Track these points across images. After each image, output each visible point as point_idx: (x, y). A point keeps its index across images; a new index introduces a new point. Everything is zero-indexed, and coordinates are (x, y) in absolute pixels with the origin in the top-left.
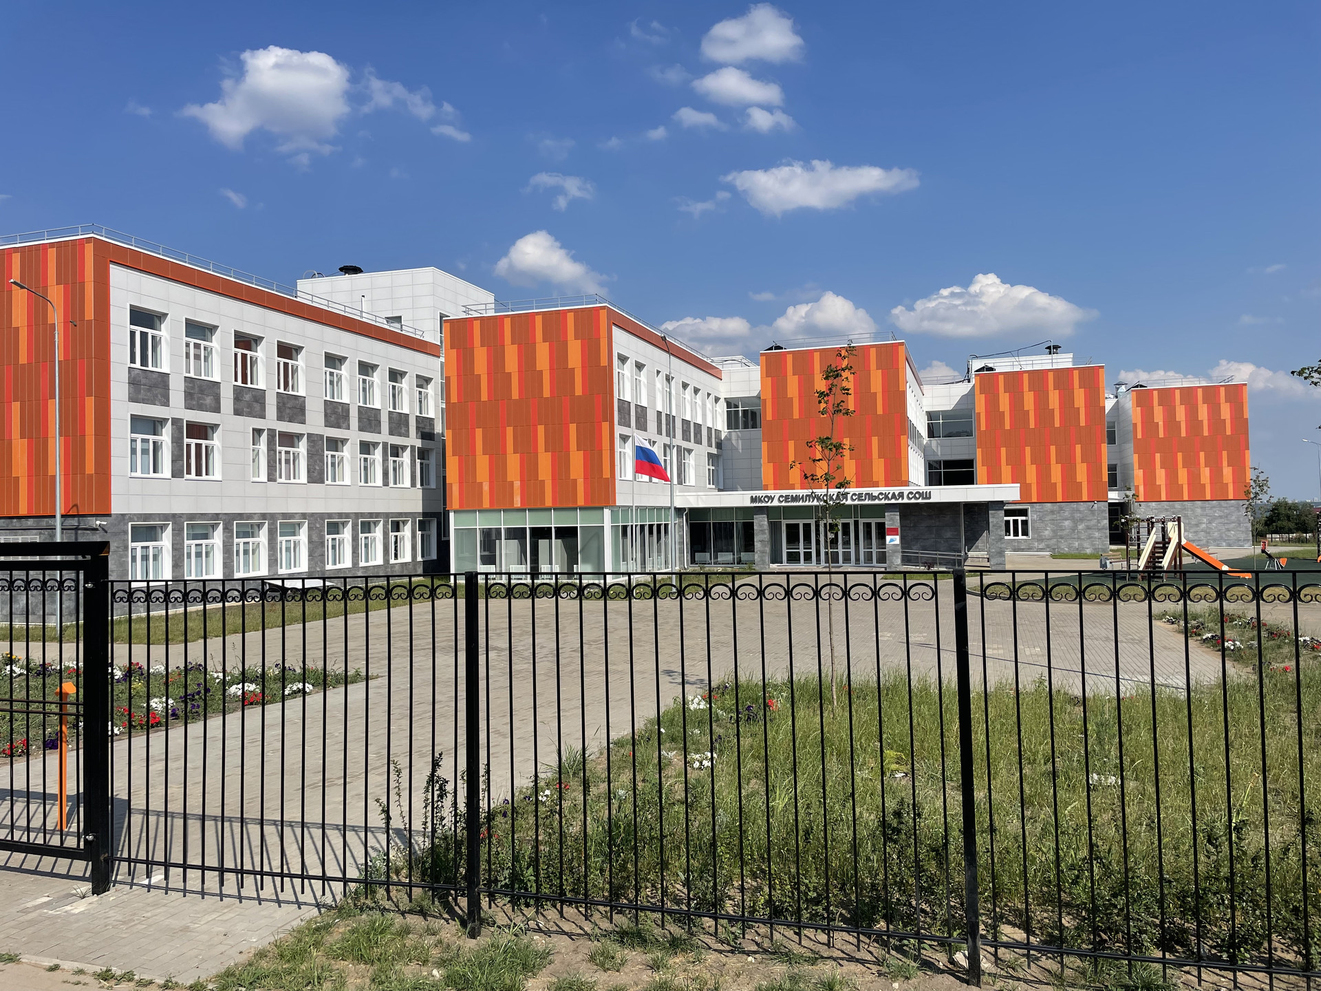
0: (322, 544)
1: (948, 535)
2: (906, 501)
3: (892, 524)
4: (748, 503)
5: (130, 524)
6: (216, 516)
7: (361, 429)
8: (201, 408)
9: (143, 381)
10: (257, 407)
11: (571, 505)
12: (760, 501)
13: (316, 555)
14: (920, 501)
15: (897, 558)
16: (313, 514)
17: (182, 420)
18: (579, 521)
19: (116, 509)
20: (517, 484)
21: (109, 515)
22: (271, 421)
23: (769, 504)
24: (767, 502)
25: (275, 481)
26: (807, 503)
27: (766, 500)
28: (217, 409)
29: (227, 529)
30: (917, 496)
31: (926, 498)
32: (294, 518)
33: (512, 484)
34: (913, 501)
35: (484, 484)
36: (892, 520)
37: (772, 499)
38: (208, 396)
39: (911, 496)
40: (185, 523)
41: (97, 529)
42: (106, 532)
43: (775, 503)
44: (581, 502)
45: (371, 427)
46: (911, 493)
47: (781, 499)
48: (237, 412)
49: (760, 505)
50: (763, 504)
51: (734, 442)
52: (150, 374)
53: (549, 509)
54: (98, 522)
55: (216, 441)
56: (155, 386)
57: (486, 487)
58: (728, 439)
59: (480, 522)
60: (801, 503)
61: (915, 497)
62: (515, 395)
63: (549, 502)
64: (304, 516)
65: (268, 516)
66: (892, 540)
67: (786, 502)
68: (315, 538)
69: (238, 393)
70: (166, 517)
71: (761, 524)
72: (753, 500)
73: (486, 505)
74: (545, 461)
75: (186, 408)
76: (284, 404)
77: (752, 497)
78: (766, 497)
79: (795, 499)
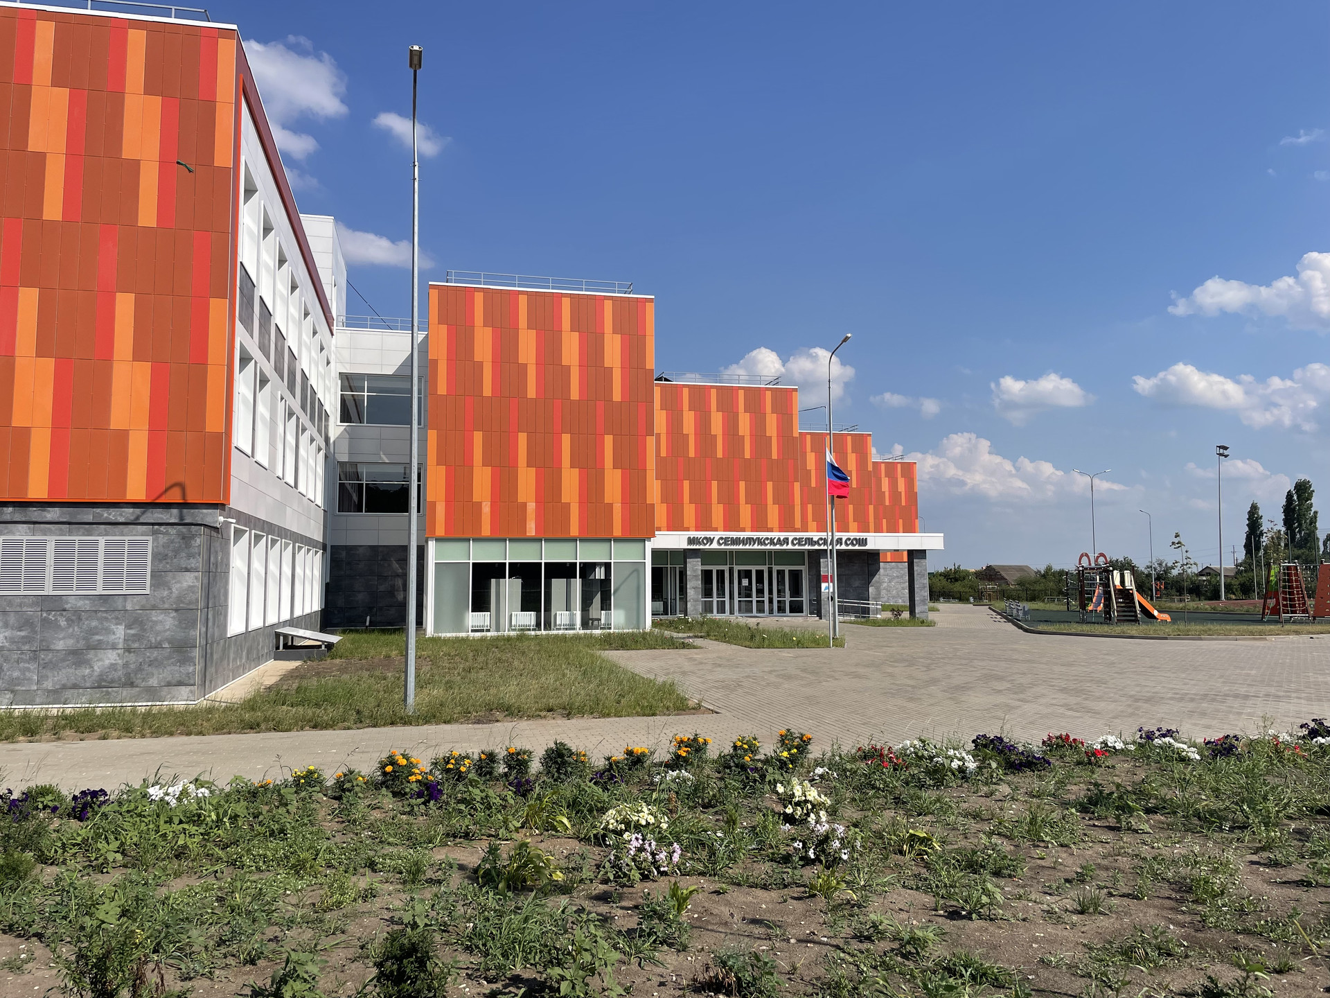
2: (843, 547)
4: (684, 545)
5: (232, 526)
6: (264, 525)
7: (310, 419)
9: (245, 289)
10: (282, 363)
11: (603, 536)
12: (699, 543)
13: (292, 595)
14: (857, 547)
17: (258, 364)
20: (531, 506)
21: (225, 508)
22: (286, 387)
23: (707, 547)
24: (705, 544)
25: (284, 478)
26: (747, 547)
27: (705, 541)
29: (266, 547)
30: (854, 542)
31: (862, 545)
32: (287, 538)
33: (523, 504)
34: (850, 547)
35: (484, 504)
37: (710, 540)
38: (266, 332)
40: (253, 533)
41: (219, 531)
43: (715, 546)
44: (617, 532)
45: (312, 416)
46: (849, 539)
47: (721, 542)
48: (275, 366)
49: (698, 547)
50: (701, 547)
52: (248, 280)
53: (574, 540)
54: (221, 518)
56: (249, 301)
57: (486, 508)
59: (475, 554)
60: (741, 547)
61: (852, 544)
62: (532, 393)
63: (574, 531)
66: (828, 588)
67: (726, 544)
69: (276, 339)
70: (246, 520)
71: (695, 568)
72: (691, 541)
73: (485, 531)
74: (570, 479)
76: (290, 365)
77: (689, 538)
78: (706, 538)
79: (736, 541)
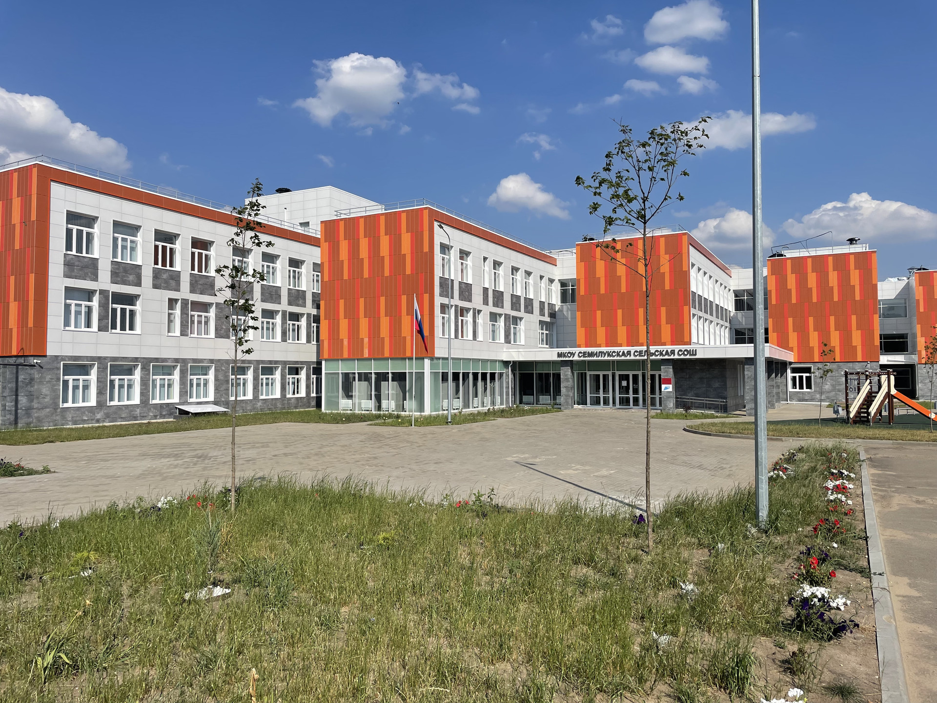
0: (227, 381)
1: (717, 385)
2: (676, 357)
3: (667, 376)
4: (555, 358)
5: (62, 363)
6: (136, 359)
7: (263, 301)
8: (125, 283)
9: (77, 263)
10: (173, 283)
11: (402, 356)
12: (565, 356)
13: (222, 389)
14: (688, 357)
15: (670, 402)
16: (219, 360)
17: (109, 291)
18: (408, 368)
19: (49, 352)
20: (366, 340)
21: (45, 356)
22: (184, 292)
23: (571, 359)
24: (570, 357)
25: (187, 336)
26: (600, 358)
27: (569, 355)
28: (139, 284)
29: (145, 368)
30: (686, 353)
31: (693, 355)
32: (203, 362)
33: (362, 339)
34: (682, 357)
35: (344, 340)
36: (667, 372)
37: (573, 354)
38: (131, 274)
39: (680, 353)
40: (109, 363)
41: (34, 366)
42: (42, 368)
43: (576, 358)
44: (408, 354)
45: (272, 299)
46: (680, 351)
47: (580, 355)
48: (155, 286)
49: (564, 359)
50: (567, 359)
51: (565, 313)
52: (82, 258)
53: (387, 359)
54: (35, 361)
55: (138, 307)
56: (86, 267)
57: (346, 342)
58: (561, 310)
59: (342, 368)
60: (595, 358)
61: (683, 354)
62: (366, 275)
63: (387, 354)
64: (212, 361)
65: (181, 361)
66: (666, 388)
67: (584, 357)
68: (221, 377)
69: (157, 274)
70: (93, 359)
71: (566, 373)
72: (559, 355)
73: (346, 355)
74: (385, 323)
75: (112, 282)
76: (196, 281)
77: (558, 353)
78: (569, 353)
79: (591, 354)
